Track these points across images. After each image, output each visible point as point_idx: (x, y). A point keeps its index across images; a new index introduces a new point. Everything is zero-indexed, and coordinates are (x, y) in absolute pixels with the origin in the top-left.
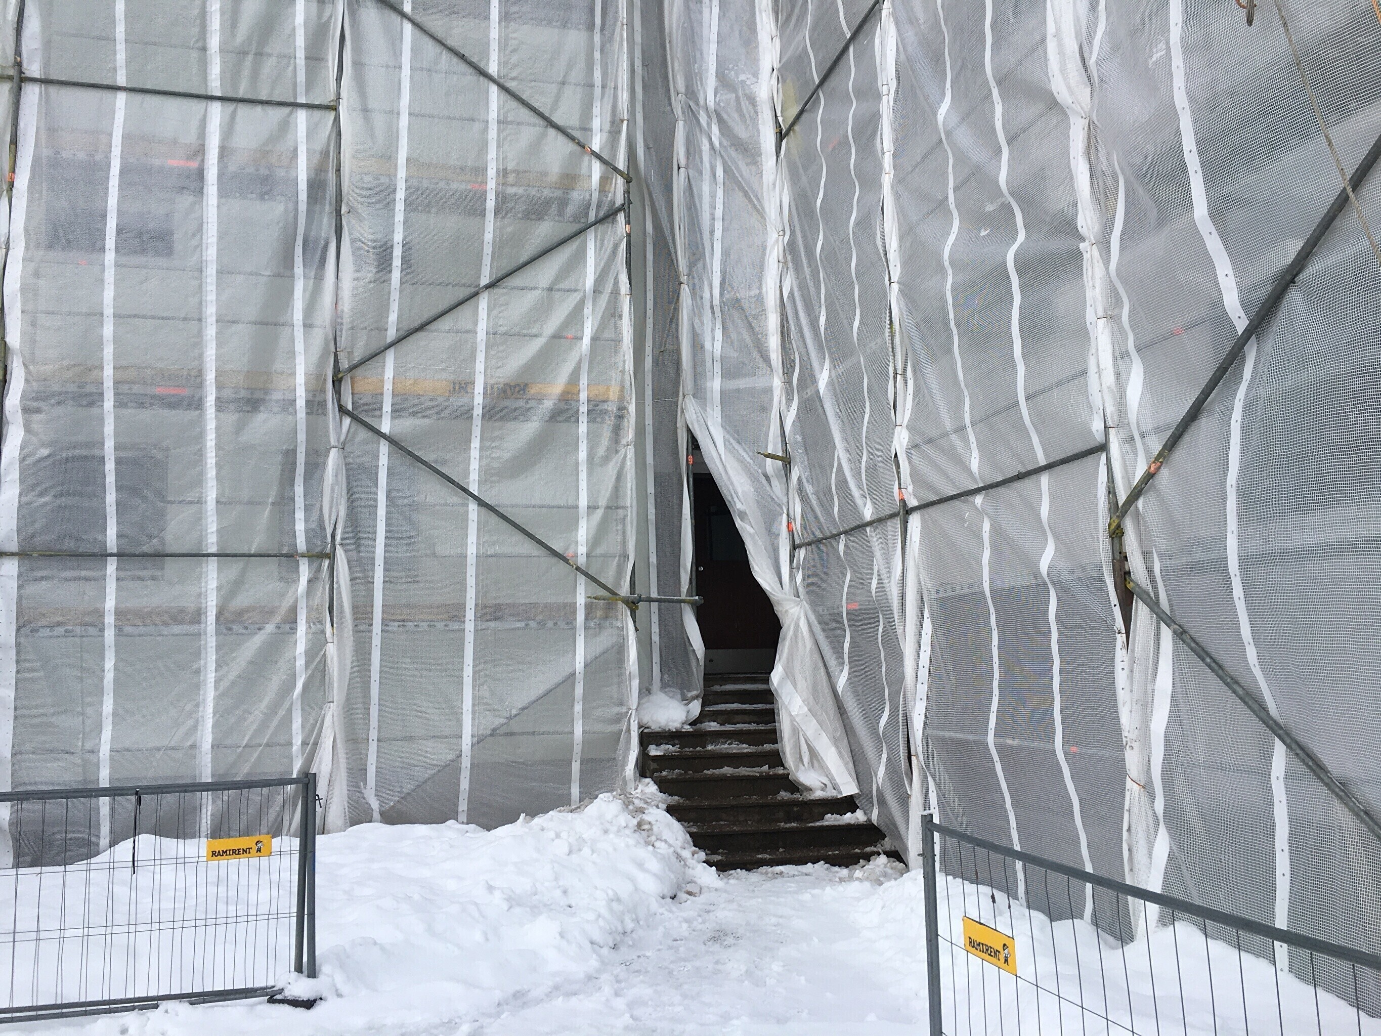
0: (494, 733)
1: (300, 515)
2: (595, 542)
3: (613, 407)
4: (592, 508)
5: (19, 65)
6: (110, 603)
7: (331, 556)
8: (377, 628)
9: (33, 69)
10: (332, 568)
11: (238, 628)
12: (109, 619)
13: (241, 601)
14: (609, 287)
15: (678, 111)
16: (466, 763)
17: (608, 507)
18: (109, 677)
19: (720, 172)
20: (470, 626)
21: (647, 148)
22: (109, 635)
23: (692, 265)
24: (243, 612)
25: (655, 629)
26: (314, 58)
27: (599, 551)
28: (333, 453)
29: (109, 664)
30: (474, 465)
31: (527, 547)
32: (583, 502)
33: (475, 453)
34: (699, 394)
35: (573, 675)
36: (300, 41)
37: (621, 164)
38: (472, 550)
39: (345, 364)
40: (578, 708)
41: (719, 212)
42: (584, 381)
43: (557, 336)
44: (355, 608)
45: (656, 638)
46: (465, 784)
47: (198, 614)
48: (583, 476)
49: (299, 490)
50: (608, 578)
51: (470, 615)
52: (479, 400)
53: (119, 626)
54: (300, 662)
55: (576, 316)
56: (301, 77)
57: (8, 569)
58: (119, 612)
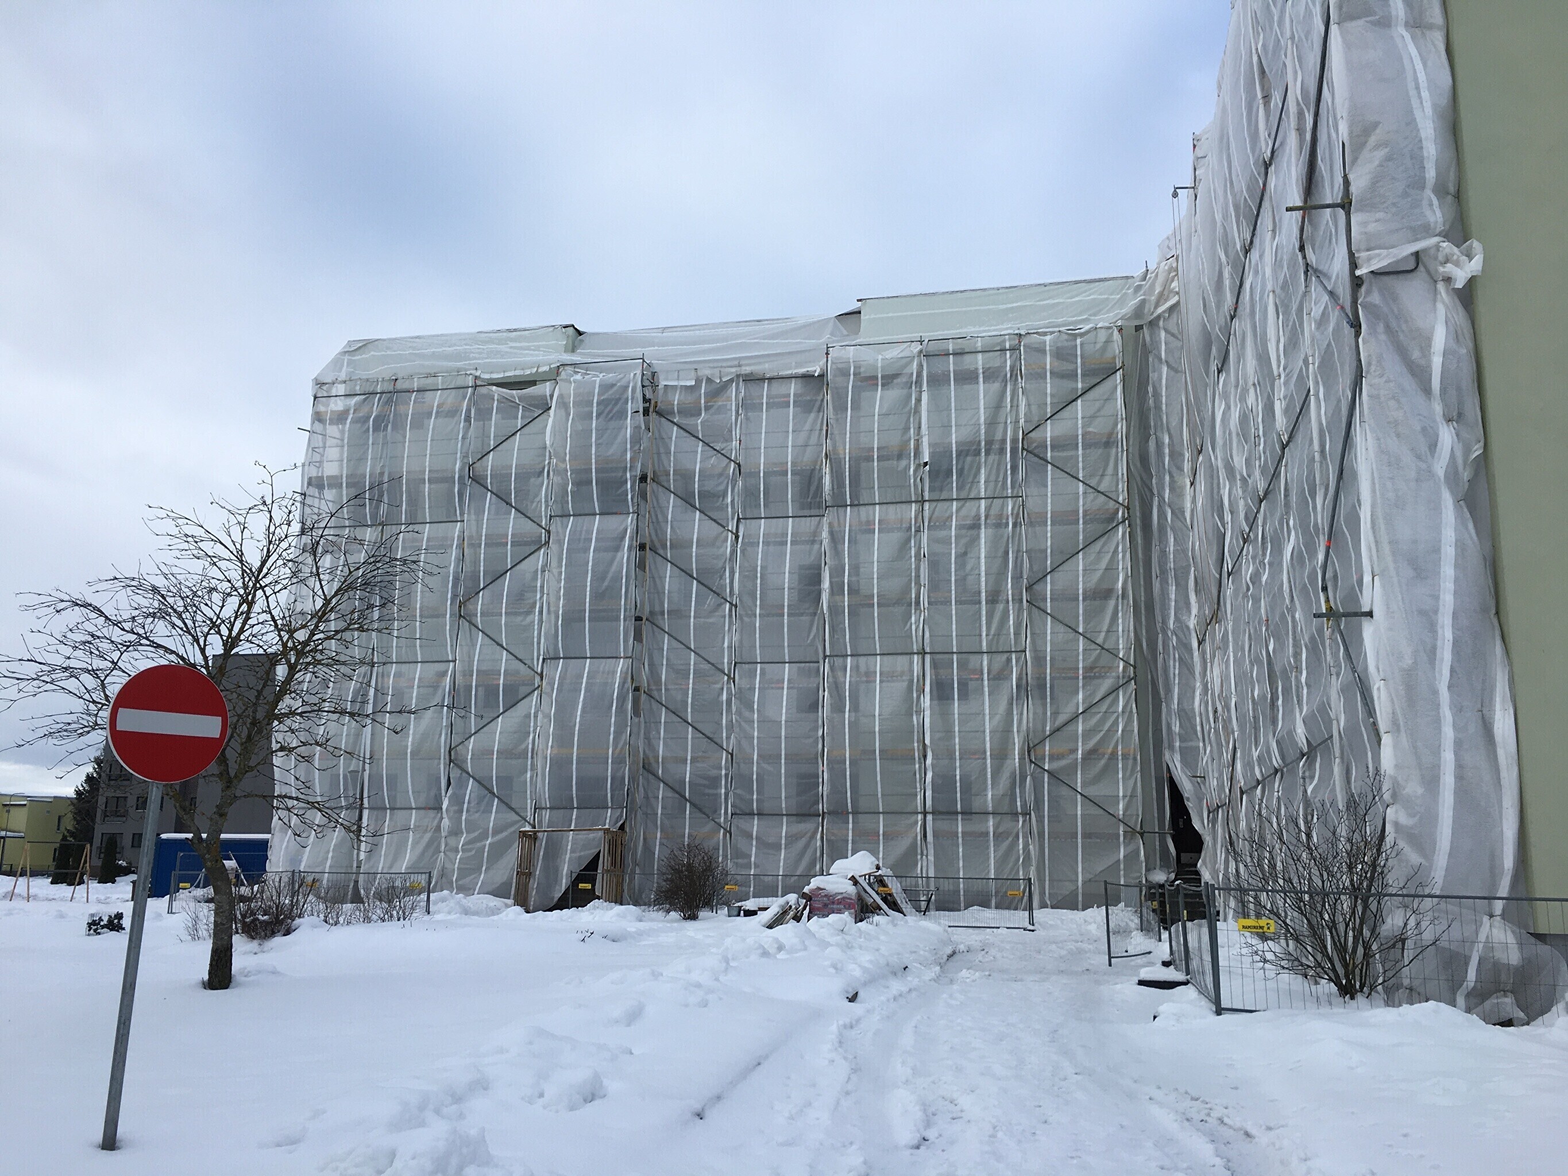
0: (1090, 880)
1: (1018, 800)
2: (1125, 810)
3: (1131, 757)
4: (1124, 796)
5: (923, 649)
6: (960, 830)
7: (1030, 814)
8: (1046, 841)
9: (928, 650)
10: (1030, 818)
11: (1000, 839)
12: (960, 835)
13: (1001, 830)
14: (1128, 709)
15: (1159, 631)
16: (1080, 891)
17: (1131, 796)
18: (961, 854)
19: (1177, 656)
20: (1080, 840)
21: (1147, 645)
22: (960, 840)
23: (1166, 694)
24: (1002, 833)
25: (1157, 843)
26: (1017, 634)
27: (1128, 813)
28: (1029, 778)
29: (961, 850)
30: (1079, 780)
31: (1101, 812)
32: (1121, 794)
33: (1079, 776)
34: (1171, 747)
35: (1119, 860)
36: (1012, 630)
37: (1132, 662)
38: (1079, 813)
39: (1031, 745)
40: (1122, 873)
41: (1177, 672)
42: (1120, 748)
43: (1109, 730)
44: (1038, 832)
45: (1158, 847)
46: (1080, 899)
47: (987, 834)
48: (1121, 784)
49: (1018, 790)
50: (1132, 824)
51: (1079, 836)
52: (1080, 756)
53: (963, 837)
54: (1021, 852)
55: (1116, 723)
56: (1013, 642)
57: (929, 817)
58: (962, 832)
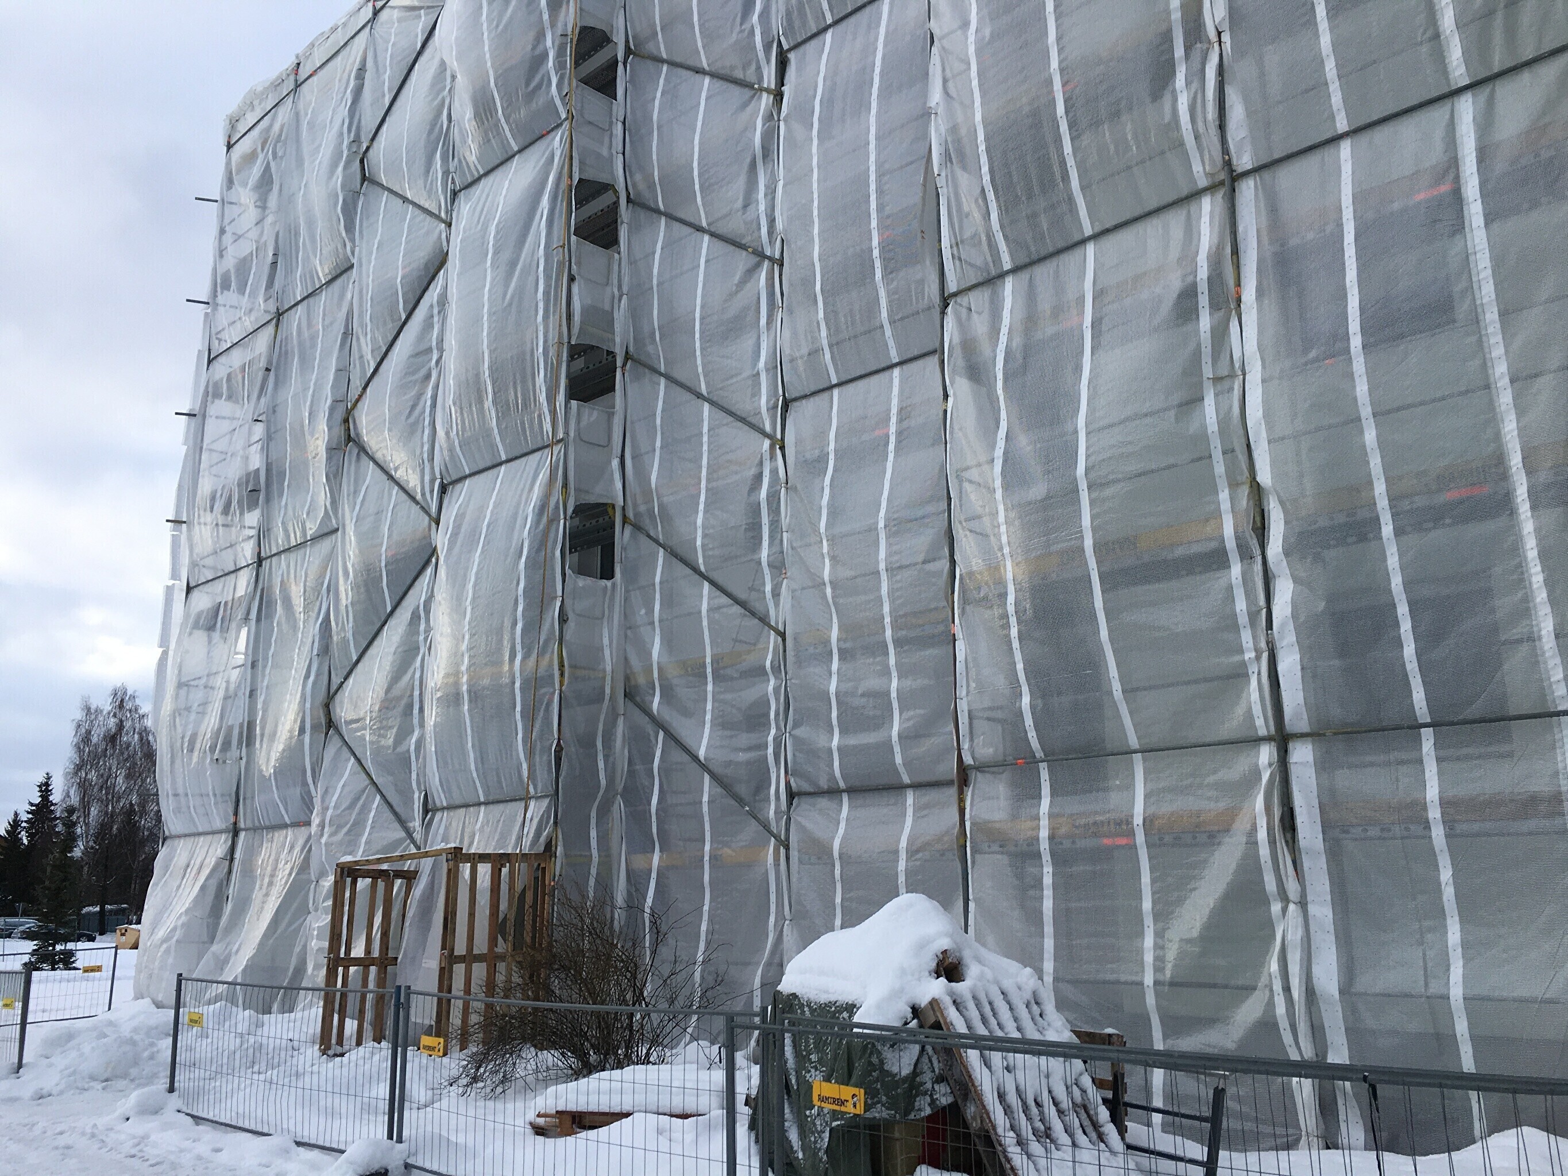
5: (1228, 164)
6: (1432, 792)
9: (1244, 161)
12: (1434, 813)
18: (1449, 893)
22: (1438, 835)
29: (1446, 875)
47: (1559, 802)
53: (1448, 822)
57: (1302, 754)
58: (1445, 803)
